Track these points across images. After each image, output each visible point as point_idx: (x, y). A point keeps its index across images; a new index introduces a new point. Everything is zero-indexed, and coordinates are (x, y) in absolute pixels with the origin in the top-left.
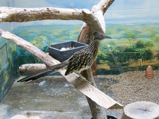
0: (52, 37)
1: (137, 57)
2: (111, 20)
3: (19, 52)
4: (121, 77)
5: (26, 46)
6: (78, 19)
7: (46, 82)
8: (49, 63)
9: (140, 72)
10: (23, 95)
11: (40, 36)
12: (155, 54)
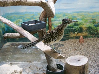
0: (26, 19)
1: (74, 31)
2: (59, 10)
3: (6, 28)
4: (65, 42)
5: (8, 23)
6: (38, 6)
7: (22, 45)
8: (21, 32)
9: (76, 40)
10: (9, 53)
11: (19, 19)
12: (85, 29)
